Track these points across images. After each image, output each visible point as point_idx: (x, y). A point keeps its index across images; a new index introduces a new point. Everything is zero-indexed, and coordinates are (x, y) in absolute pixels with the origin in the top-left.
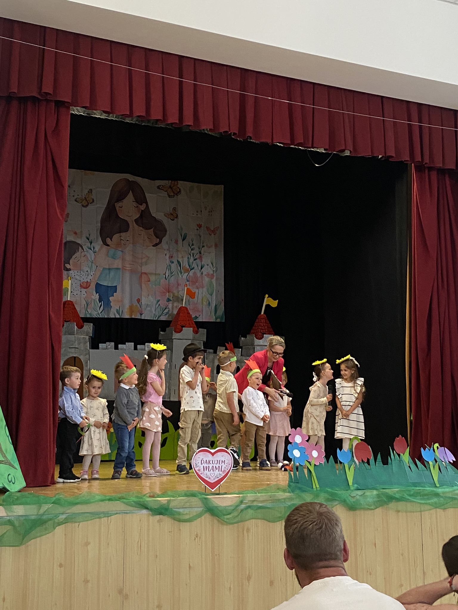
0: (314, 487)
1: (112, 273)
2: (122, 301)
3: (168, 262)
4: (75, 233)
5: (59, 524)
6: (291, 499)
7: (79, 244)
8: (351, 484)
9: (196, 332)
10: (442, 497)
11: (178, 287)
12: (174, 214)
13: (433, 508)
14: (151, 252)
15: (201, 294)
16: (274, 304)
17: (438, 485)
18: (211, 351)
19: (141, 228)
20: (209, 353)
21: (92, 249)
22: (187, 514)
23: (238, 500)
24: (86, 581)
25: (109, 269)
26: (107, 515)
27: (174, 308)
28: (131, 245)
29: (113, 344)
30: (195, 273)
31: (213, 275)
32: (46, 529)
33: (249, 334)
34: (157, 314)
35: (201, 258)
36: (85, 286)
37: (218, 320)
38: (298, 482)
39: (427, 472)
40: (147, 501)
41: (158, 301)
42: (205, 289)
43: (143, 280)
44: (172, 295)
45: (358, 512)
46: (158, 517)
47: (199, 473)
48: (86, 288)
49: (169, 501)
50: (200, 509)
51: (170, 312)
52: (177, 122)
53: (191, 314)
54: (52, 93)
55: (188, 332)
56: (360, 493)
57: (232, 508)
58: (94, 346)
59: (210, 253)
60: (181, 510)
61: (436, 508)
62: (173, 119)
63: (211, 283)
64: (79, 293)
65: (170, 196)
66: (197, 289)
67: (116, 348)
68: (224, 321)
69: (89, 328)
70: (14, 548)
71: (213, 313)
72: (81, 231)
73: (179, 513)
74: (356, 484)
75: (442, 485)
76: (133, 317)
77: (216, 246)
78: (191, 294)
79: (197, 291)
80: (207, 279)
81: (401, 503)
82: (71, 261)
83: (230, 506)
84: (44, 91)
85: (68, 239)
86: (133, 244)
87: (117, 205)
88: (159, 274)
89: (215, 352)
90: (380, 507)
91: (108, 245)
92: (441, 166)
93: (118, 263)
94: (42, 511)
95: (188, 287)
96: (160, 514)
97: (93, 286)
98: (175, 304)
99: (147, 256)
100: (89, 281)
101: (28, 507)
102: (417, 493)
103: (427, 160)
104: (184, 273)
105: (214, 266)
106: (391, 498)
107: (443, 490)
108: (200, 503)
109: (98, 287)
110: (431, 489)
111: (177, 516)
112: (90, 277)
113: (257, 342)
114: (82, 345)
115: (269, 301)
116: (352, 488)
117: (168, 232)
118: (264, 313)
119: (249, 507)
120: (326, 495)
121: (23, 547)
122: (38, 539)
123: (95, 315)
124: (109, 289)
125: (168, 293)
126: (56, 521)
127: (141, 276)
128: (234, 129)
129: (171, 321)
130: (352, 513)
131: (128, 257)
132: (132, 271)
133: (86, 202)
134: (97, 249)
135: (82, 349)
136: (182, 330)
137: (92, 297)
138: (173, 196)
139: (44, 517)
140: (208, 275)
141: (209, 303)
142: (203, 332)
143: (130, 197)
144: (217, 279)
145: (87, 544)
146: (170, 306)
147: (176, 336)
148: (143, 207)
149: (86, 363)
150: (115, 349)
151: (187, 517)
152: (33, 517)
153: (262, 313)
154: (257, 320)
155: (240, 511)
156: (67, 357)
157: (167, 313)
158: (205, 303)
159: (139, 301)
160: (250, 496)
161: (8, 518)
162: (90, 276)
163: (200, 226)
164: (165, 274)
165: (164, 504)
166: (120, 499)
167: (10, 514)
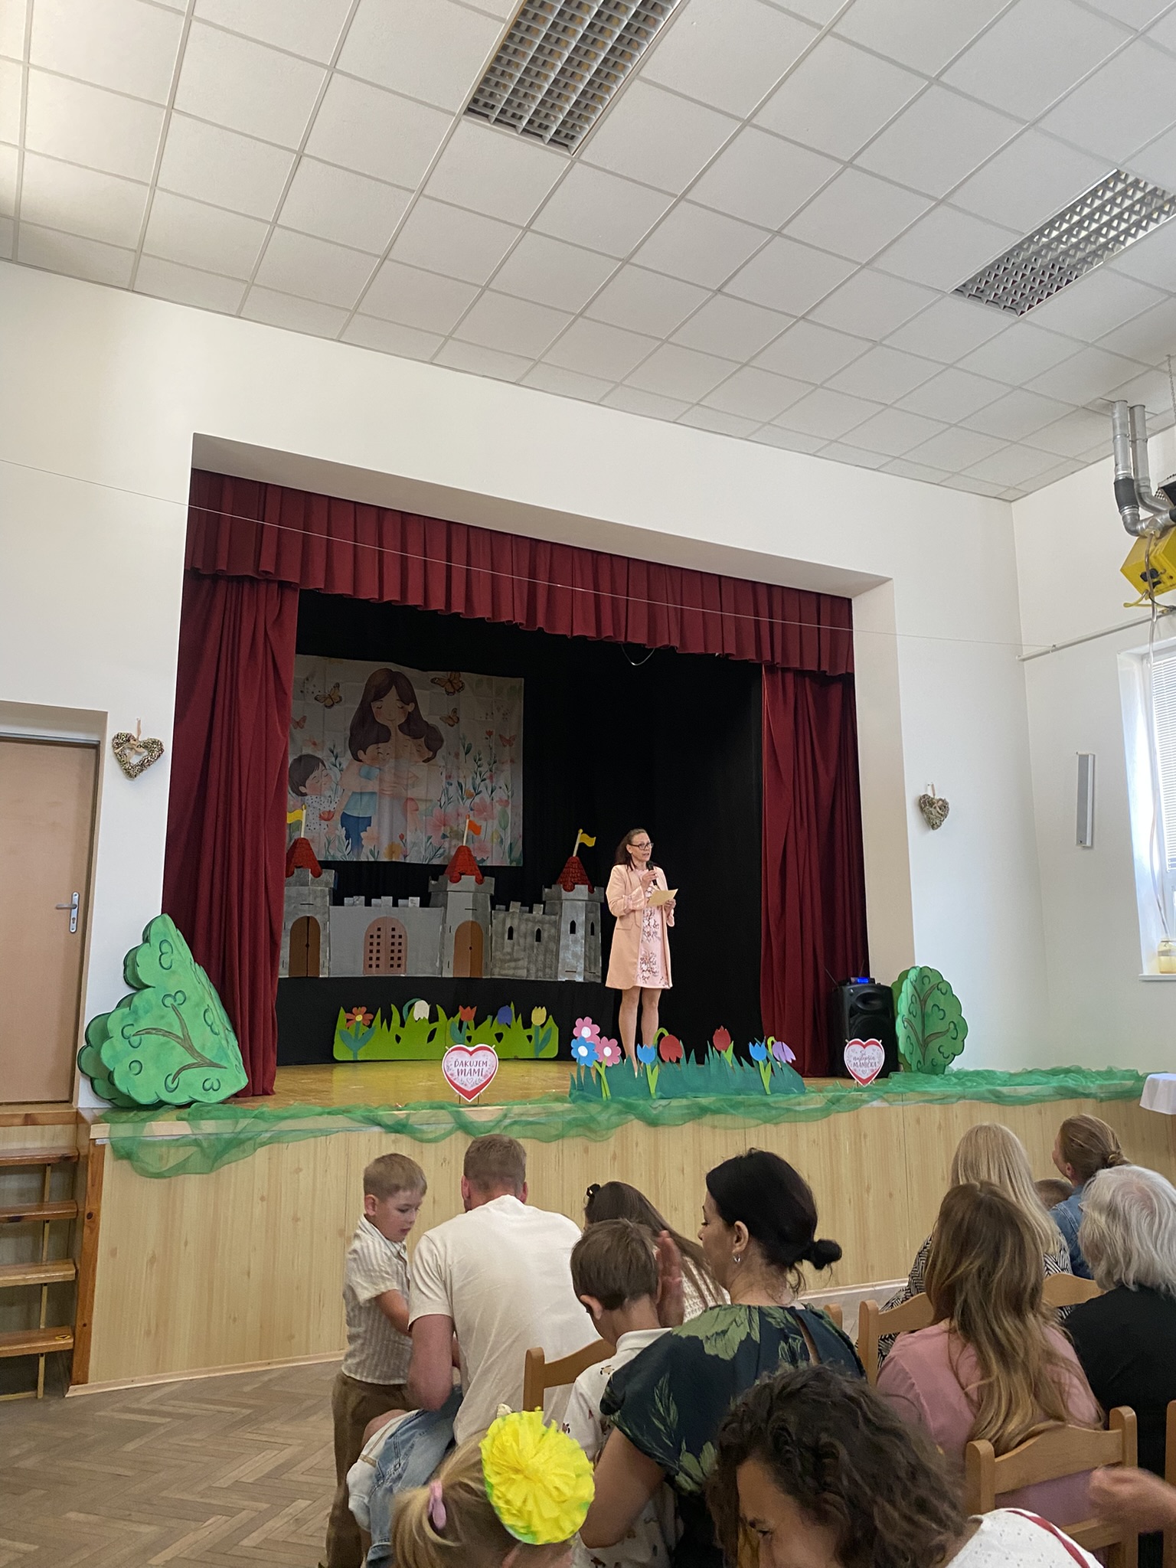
0: (604, 1095)
1: (366, 798)
2: (378, 838)
3: (444, 783)
4: (314, 744)
5: (263, 1144)
6: (569, 1111)
7: (319, 759)
8: (653, 1090)
9: (479, 882)
10: (773, 1108)
11: (457, 819)
12: (454, 718)
13: (760, 1122)
14: (421, 770)
15: (490, 828)
16: (591, 842)
17: (769, 1093)
18: (503, 907)
19: (408, 737)
20: (499, 910)
21: (338, 765)
22: (431, 1132)
23: (501, 1112)
24: (296, 1219)
25: (361, 793)
26: (326, 1133)
27: (450, 848)
28: (392, 760)
29: (363, 897)
30: (482, 799)
31: (507, 801)
32: (244, 1151)
33: (555, 883)
34: (428, 855)
35: (491, 777)
36: (326, 817)
37: (514, 864)
38: (582, 1090)
39: (755, 1076)
40: (381, 1115)
41: (430, 838)
42: (496, 822)
43: (408, 809)
44: (448, 829)
45: (660, 1129)
46: (393, 1136)
47: (452, 1079)
48: (328, 820)
49: (408, 1115)
50: (449, 1127)
51: (446, 854)
52: (443, 608)
53: (474, 855)
54: (273, 572)
55: (469, 881)
56: (664, 1102)
57: (491, 1124)
58: (337, 900)
59: (502, 771)
60: (425, 1127)
61: (765, 1122)
62: (437, 604)
63: (504, 813)
64: (318, 827)
65: (448, 693)
66: (486, 820)
67: (368, 903)
68: (521, 865)
69: (329, 876)
70: (201, 1176)
71: (507, 855)
72: (323, 742)
73: (422, 1131)
74: (661, 1090)
75: (773, 1091)
76: (394, 860)
77: (512, 761)
78: (475, 829)
79: (483, 824)
80: (500, 807)
81: (717, 1117)
82: (308, 783)
83: (491, 1121)
84: (261, 569)
85: (304, 752)
86: (396, 758)
87: (375, 705)
88: (431, 801)
89: (507, 909)
90: (690, 1120)
91: (361, 761)
92: (797, 665)
93: (373, 786)
94: (238, 1129)
95: (471, 818)
96: (397, 1132)
97: (337, 818)
98: (454, 842)
99: (415, 776)
100: (332, 810)
101: (220, 1122)
102: (741, 1103)
103: (778, 659)
104: (468, 798)
105: (510, 788)
106: (704, 1111)
107: (776, 1099)
108: (450, 1118)
109: (345, 819)
110: (759, 1096)
111: (419, 1135)
112: (334, 805)
113: (565, 894)
114: (318, 900)
115: (584, 839)
116: (654, 1097)
117: (445, 743)
118: (577, 855)
119: (515, 1123)
120: (620, 1107)
121: (213, 1174)
122: (233, 1165)
123: (339, 857)
124: (360, 820)
125: (443, 828)
126: (258, 1141)
127: (406, 802)
128: (520, 619)
129: (446, 866)
130: (652, 1130)
131: (388, 777)
132: (393, 797)
133: (331, 701)
134: (344, 766)
135: (319, 905)
136: (460, 879)
137: (338, 832)
138: (454, 693)
139: (242, 1136)
140: (501, 801)
141: (502, 840)
142: (490, 881)
143: (393, 694)
144: (512, 806)
145: (298, 1170)
146: (446, 845)
147: (451, 887)
148: (410, 708)
149: (325, 924)
150: (366, 905)
151: (431, 1136)
152: (226, 1136)
153: (574, 855)
154: (567, 865)
155: (502, 1127)
156: (297, 917)
157: (441, 855)
158: (495, 840)
159: (402, 837)
160: (517, 1109)
161: (194, 1137)
162: (333, 803)
163: (490, 733)
164: (440, 801)
165: (402, 1120)
166: (345, 1111)
167: (196, 1132)
